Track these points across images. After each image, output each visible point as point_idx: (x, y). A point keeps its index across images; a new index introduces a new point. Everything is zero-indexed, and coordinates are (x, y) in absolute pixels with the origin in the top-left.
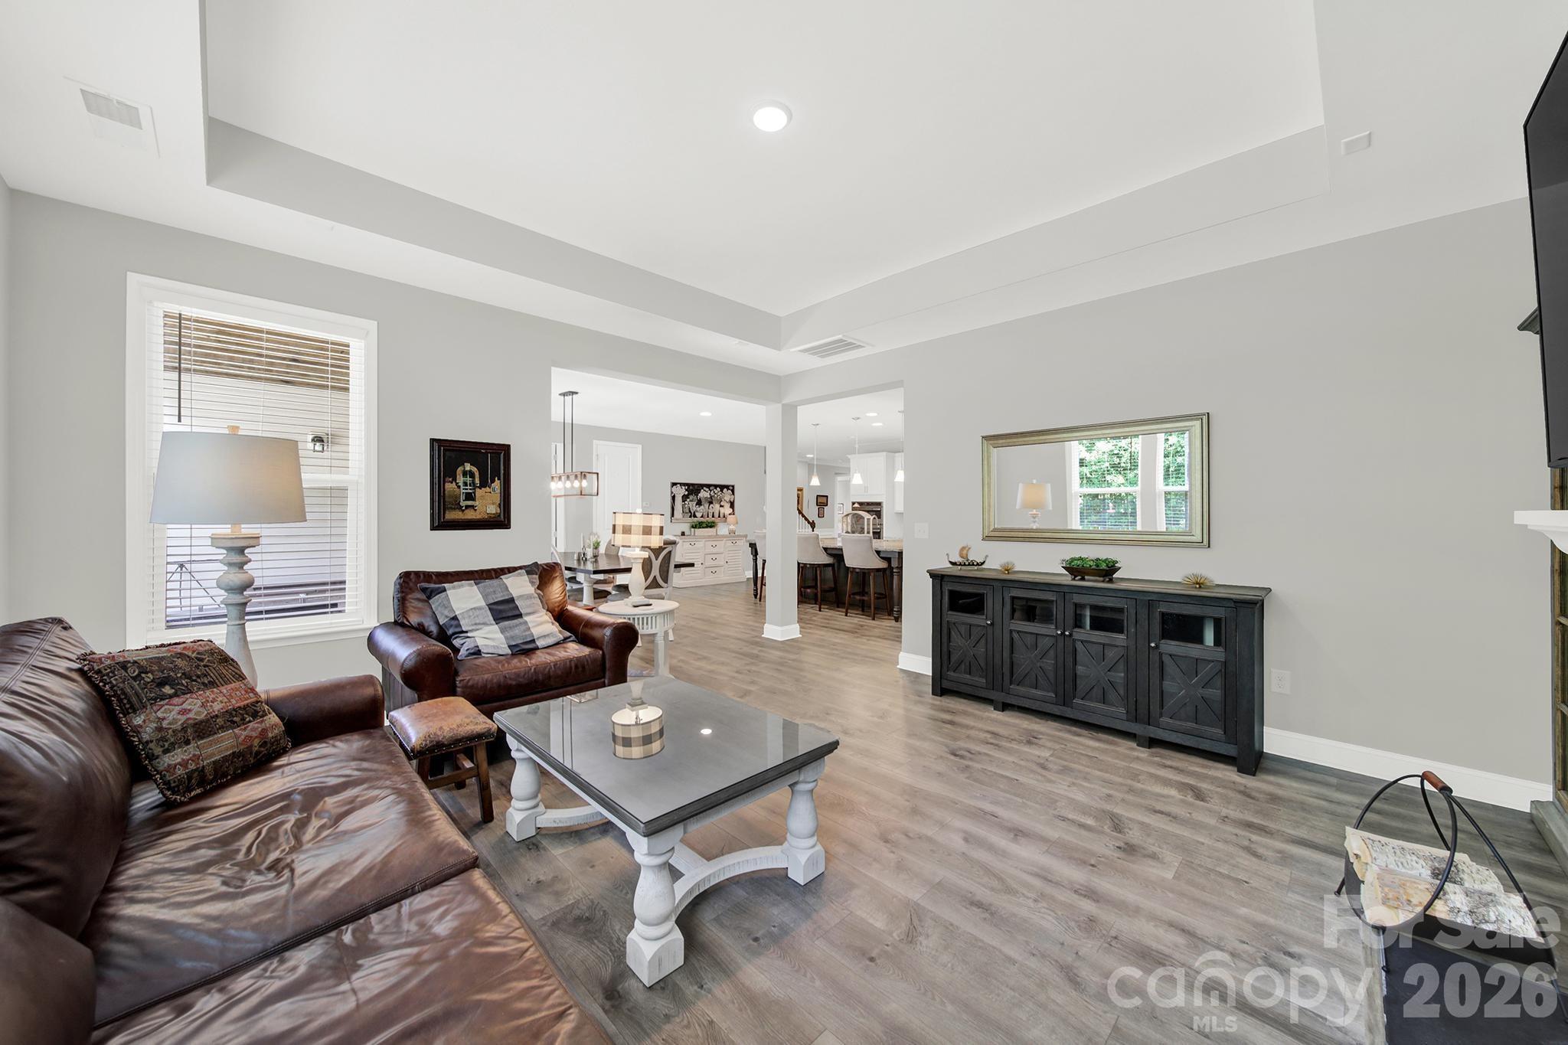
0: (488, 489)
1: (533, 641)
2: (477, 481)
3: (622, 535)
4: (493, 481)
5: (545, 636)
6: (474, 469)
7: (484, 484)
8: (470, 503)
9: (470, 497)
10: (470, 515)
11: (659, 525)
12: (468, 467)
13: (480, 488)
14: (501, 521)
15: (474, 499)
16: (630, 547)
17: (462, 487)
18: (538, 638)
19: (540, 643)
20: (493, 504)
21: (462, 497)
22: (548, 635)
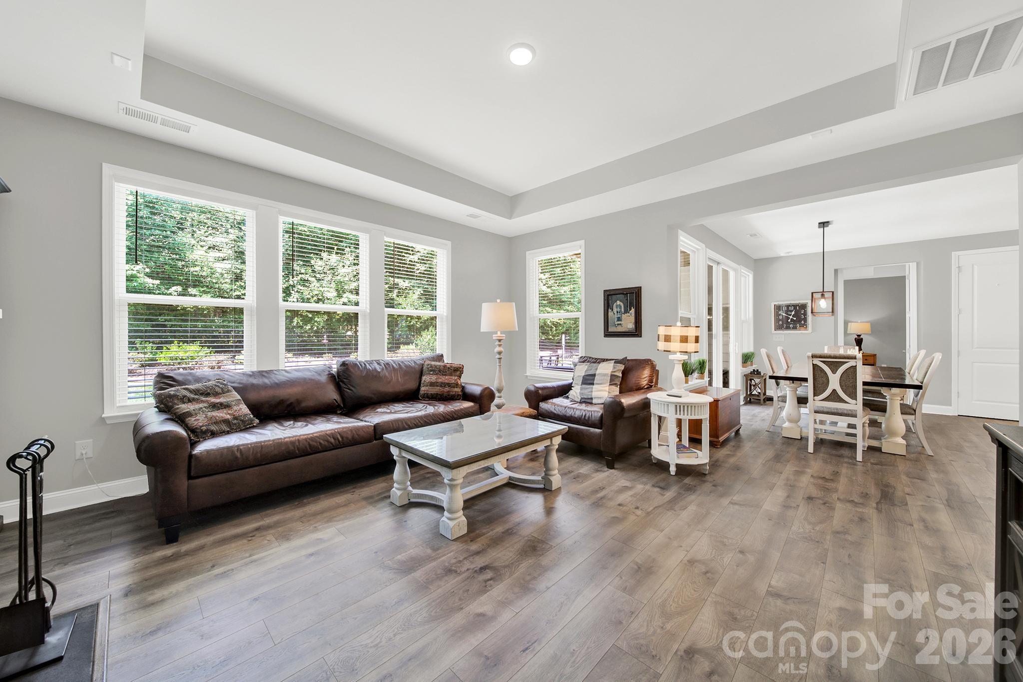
0: (628, 314)
1: (592, 399)
2: (623, 310)
3: (664, 343)
4: (630, 310)
5: (598, 398)
6: (622, 304)
7: (626, 312)
8: (619, 322)
9: (619, 319)
10: (619, 329)
11: (695, 335)
12: (618, 302)
13: (624, 314)
14: (637, 332)
15: (621, 321)
16: (670, 351)
17: (616, 314)
18: (594, 398)
19: (594, 401)
20: (631, 323)
21: (616, 320)
22: (600, 398)
